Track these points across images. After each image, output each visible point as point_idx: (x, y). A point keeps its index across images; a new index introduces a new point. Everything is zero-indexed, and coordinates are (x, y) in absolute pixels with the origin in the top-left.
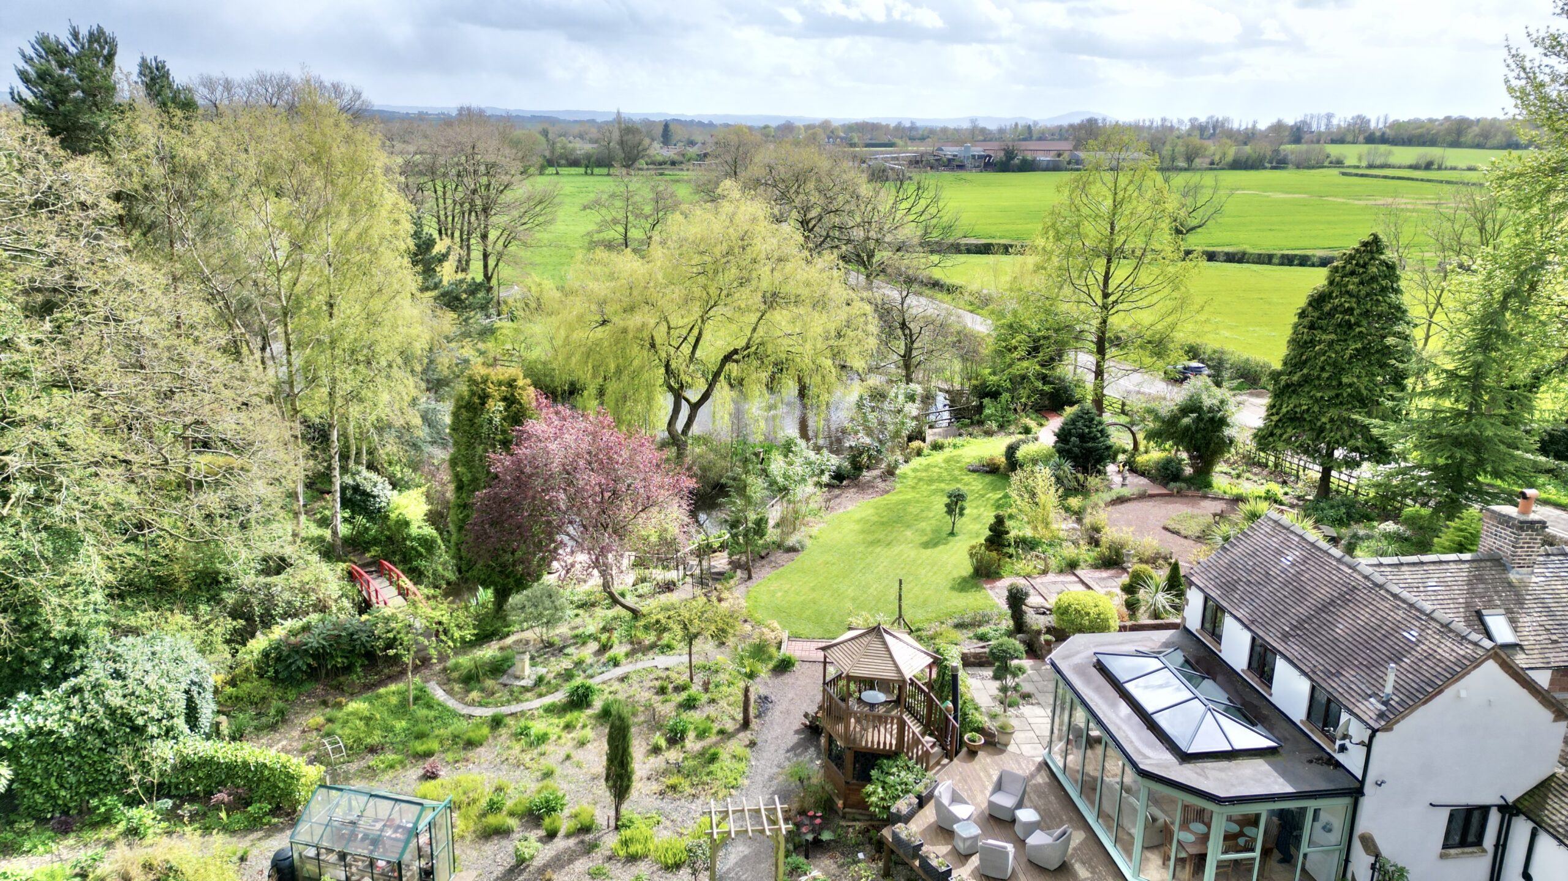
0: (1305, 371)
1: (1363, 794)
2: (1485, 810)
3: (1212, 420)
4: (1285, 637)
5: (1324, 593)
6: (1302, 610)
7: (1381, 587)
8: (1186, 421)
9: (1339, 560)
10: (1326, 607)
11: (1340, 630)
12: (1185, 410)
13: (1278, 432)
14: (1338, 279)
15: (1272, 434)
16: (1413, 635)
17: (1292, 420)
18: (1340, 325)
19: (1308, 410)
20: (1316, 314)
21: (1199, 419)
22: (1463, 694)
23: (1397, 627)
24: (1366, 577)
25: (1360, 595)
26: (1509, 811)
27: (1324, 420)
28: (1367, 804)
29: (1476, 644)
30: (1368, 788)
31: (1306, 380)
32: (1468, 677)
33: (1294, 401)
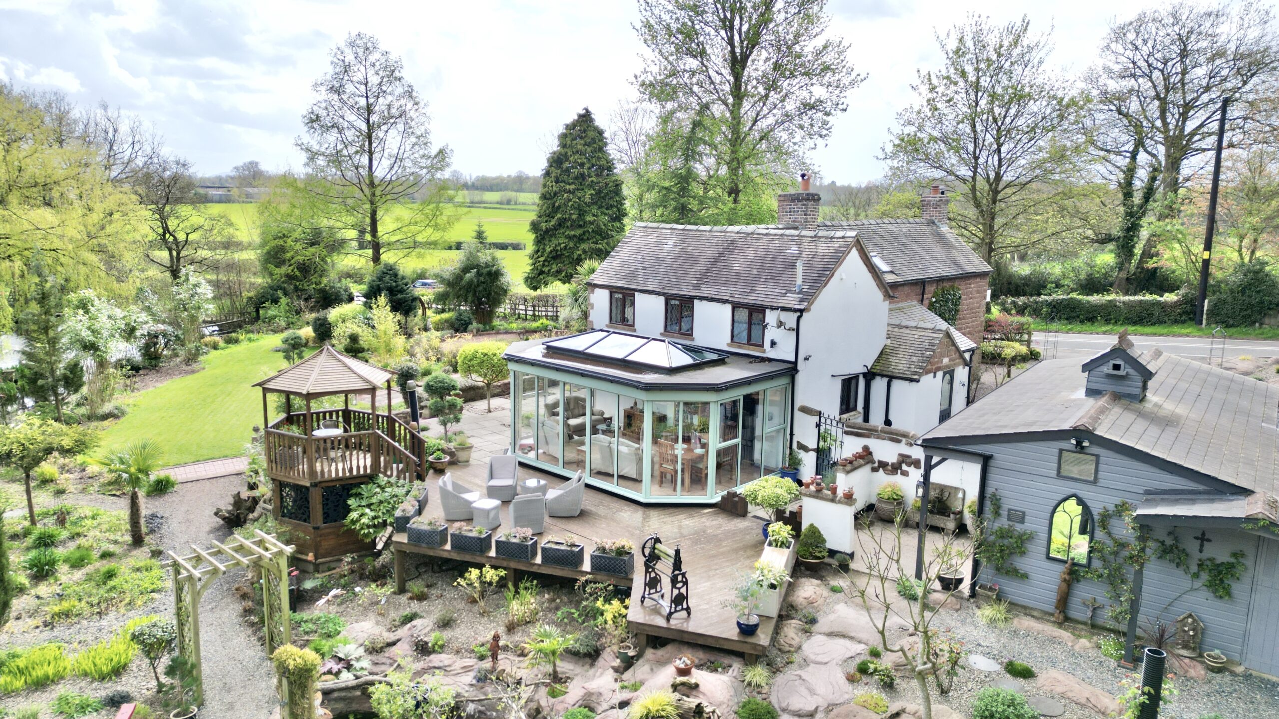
0: (559, 215)
1: (797, 371)
2: (856, 377)
3: (489, 274)
4: (696, 287)
5: (711, 252)
6: (701, 267)
7: (753, 233)
8: (468, 276)
9: (711, 231)
10: (718, 258)
11: (737, 267)
12: (466, 269)
13: (546, 269)
14: (568, 142)
15: (541, 272)
16: (795, 250)
17: (554, 258)
18: (576, 178)
19: (565, 247)
20: (559, 171)
21: (479, 274)
22: (844, 276)
23: (780, 251)
24: (738, 233)
25: (739, 244)
26: (870, 376)
27: (578, 252)
28: (800, 379)
29: (843, 237)
30: (801, 365)
31: (561, 224)
32: (845, 261)
33: (554, 242)
